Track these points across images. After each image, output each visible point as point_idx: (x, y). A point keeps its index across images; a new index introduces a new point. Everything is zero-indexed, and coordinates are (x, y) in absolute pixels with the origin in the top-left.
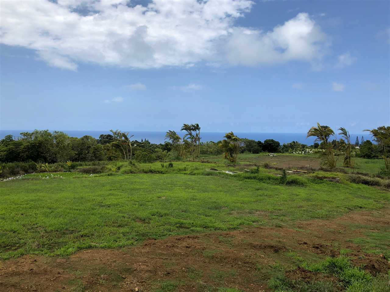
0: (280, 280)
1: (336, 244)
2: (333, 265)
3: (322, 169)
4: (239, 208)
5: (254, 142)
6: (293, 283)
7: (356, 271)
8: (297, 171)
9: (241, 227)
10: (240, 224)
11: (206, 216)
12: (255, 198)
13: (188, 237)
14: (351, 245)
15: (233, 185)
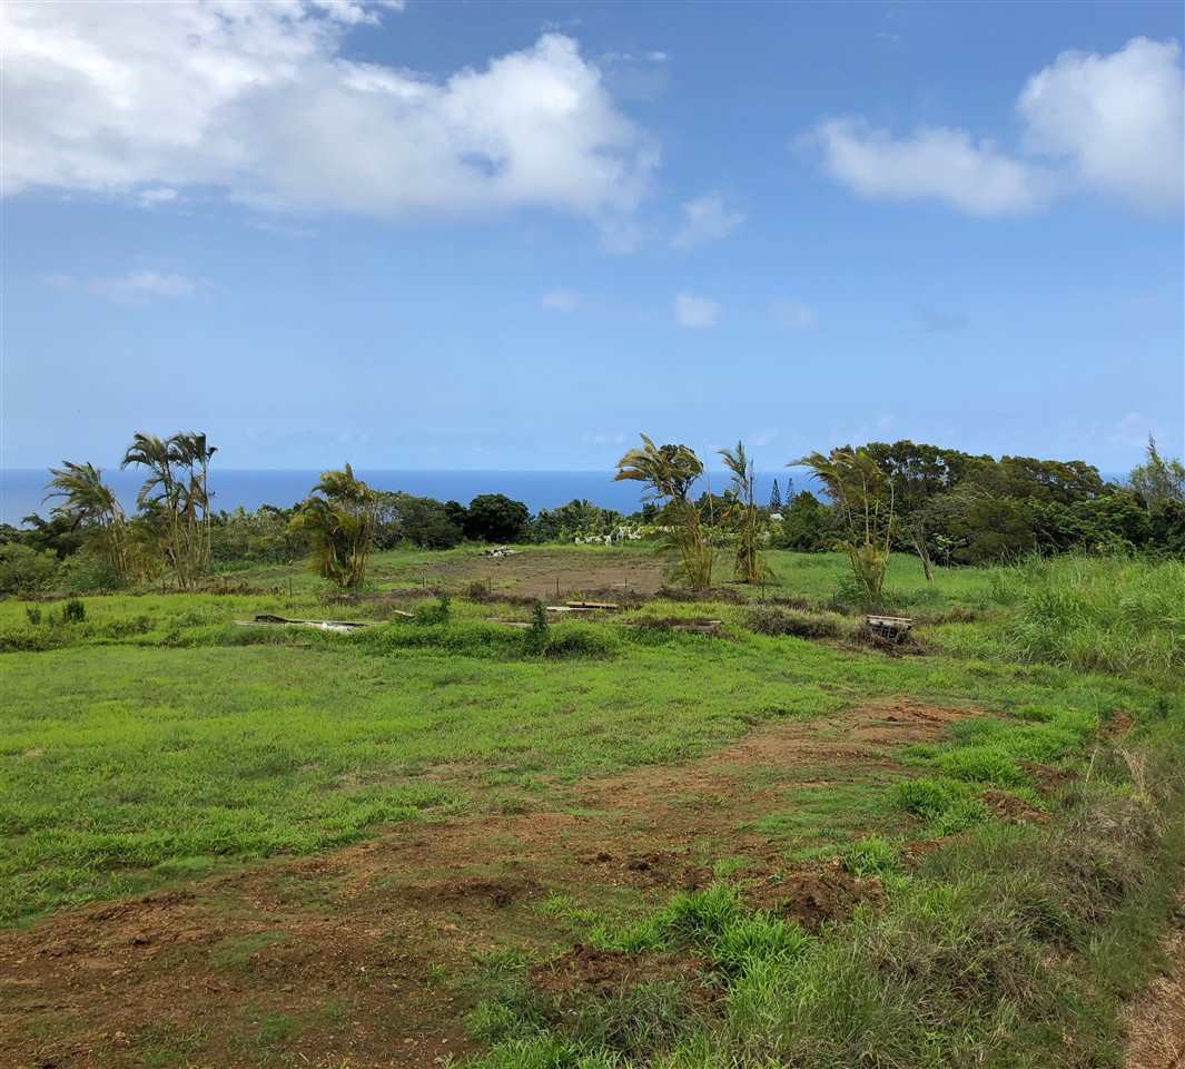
0: (512, 1006)
1: (704, 845)
2: (691, 918)
3: (666, 594)
4: (366, 762)
5: (431, 504)
6: (557, 1004)
7: (759, 926)
8: (584, 606)
9: (371, 830)
10: (370, 820)
11: (230, 807)
12: (434, 714)
13: (147, 901)
14: (749, 840)
15: (347, 674)
